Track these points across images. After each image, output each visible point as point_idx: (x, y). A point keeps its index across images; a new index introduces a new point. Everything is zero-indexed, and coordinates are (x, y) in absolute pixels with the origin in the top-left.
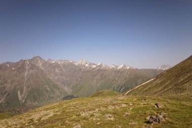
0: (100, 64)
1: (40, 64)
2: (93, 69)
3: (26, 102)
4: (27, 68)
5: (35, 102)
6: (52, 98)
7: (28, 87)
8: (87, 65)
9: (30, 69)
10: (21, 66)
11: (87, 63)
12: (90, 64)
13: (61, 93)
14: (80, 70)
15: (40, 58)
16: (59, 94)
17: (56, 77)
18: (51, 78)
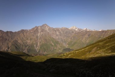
0: (85, 29)
1: (47, 29)
2: (82, 31)
3: (39, 51)
4: (39, 31)
5: (45, 52)
6: (56, 49)
7: (40, 42)
8: (76, 30)
9: (41, 31)
10: (36, 30)
11: (76, 29)
12: (78, 29)
13: (61, 47)
14: (73, 32)
15: (47, 25)
16: (60, 47)
17: (57, 37)
18: (54, 37)
